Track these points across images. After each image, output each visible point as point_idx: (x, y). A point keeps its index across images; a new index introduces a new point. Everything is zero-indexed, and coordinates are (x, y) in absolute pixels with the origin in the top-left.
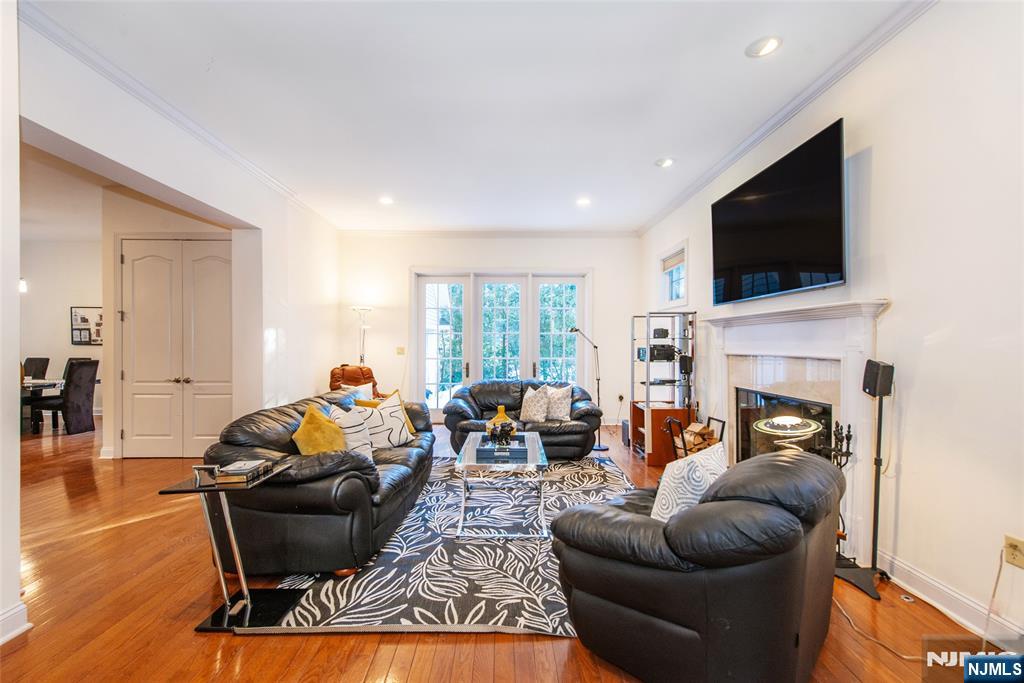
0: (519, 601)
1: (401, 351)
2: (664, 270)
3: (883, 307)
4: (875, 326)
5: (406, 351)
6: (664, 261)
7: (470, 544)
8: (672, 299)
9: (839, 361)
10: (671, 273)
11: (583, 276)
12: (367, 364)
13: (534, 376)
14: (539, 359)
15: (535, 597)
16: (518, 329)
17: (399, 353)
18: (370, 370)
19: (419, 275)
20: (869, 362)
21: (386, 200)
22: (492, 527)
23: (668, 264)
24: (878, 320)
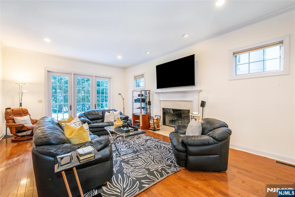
0: (161, 168)
1: (40, 101)
2: (135, 79)
3: (201, 91)
4: (199, 94)
5: (43, 102)
6: (135, 77)
7: (131, 160)
8: (136, 87)
9: (192, 101)
10: (136, 80)
11: (110, 78)
12: (23, 107)
13: (95, 108)
14: (97, 103)
15: (163, 165)
16: (90, 94)
17: (39, 102)
18: (26, 109)
19: (48, 71)
20: (202, 101)
21: (47, 40)
22: (129, 154)
23: (136, 78)
24: (200, 93)
